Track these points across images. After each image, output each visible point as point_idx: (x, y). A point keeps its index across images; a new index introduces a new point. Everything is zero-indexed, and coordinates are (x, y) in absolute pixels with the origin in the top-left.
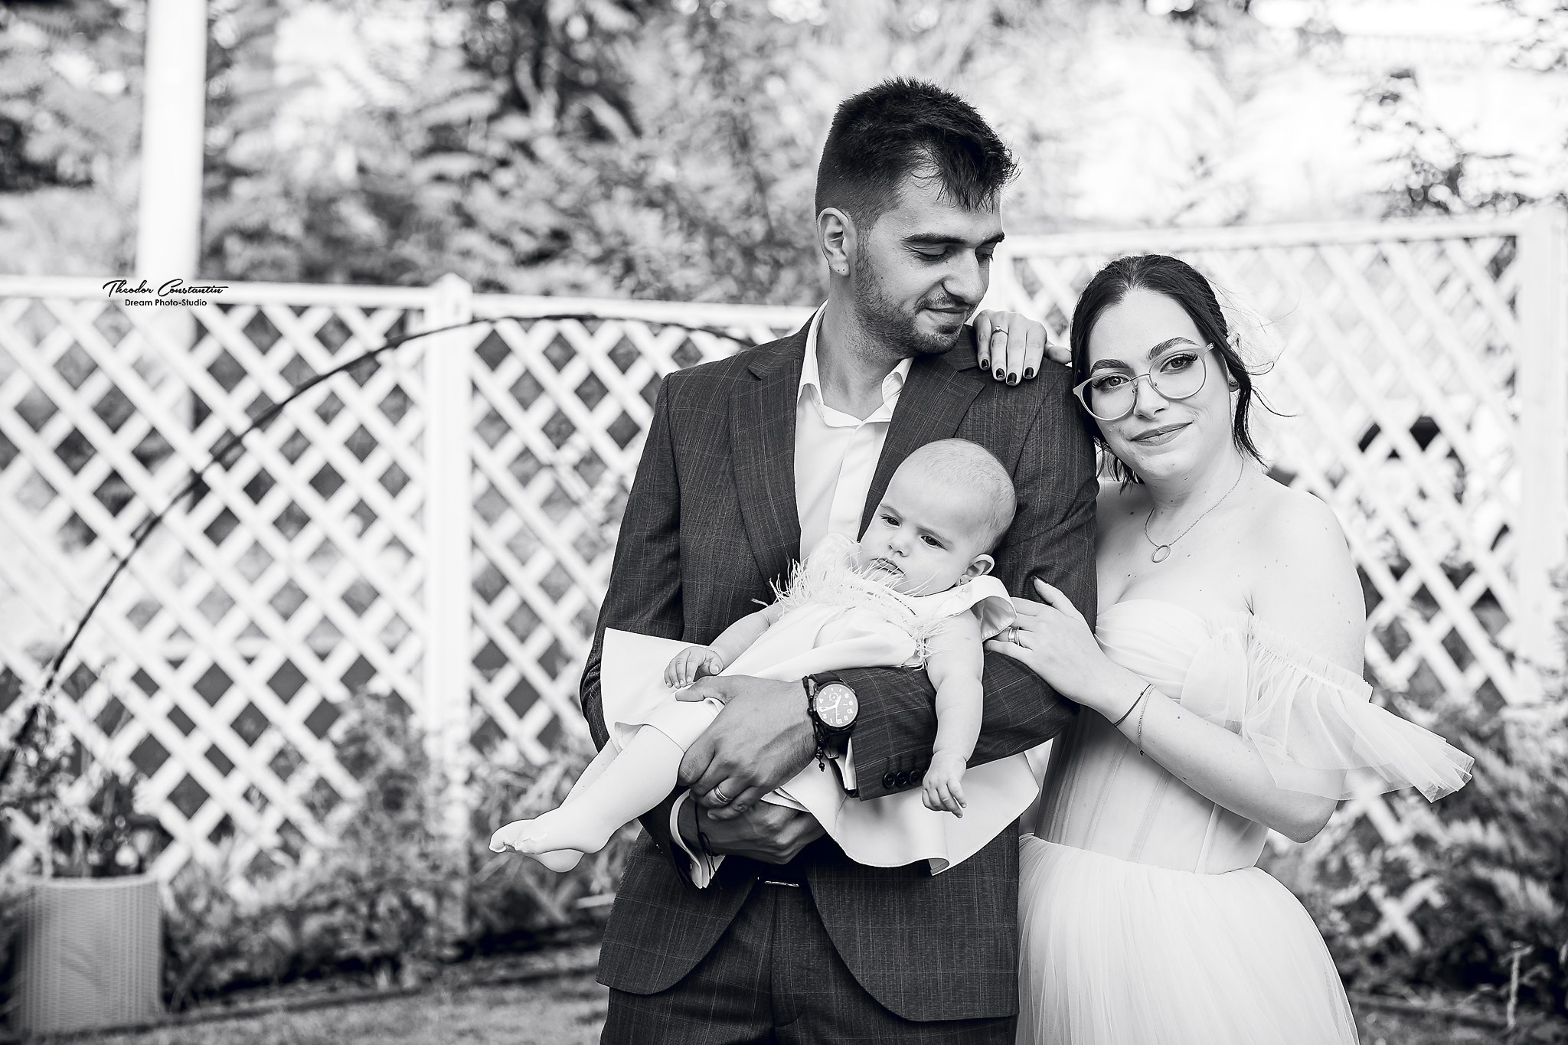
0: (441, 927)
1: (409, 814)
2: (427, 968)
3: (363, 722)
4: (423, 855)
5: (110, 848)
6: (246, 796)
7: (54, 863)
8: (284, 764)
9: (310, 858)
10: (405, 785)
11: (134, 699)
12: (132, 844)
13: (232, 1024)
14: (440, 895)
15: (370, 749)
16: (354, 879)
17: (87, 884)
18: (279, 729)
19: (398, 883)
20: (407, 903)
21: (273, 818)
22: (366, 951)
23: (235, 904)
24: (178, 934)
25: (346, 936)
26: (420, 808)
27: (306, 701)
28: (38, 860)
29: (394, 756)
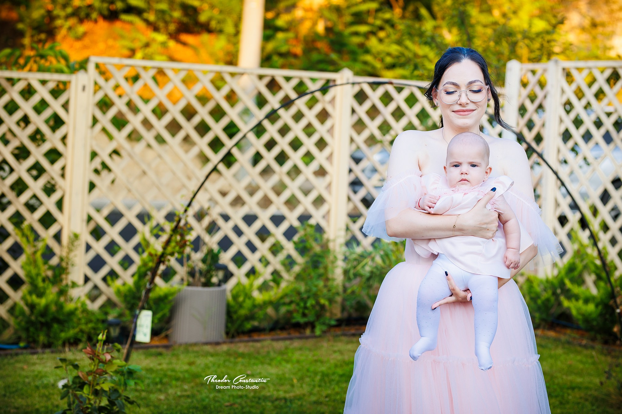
0: (331, 313)
1: (321, 271)
2: (324, 328)
3: (305, 235)
4: (325, 286)
5: (209, 276)
6: (260, 260)
7: (188, 281)
8: (275, 249)
9: (283, 285)
10: (320, 260)
11: (220, 222)
12: (217, 275)
13: (251, 344)
14: (331, 301)
15: (308, 245)
16: (299, 293)
17: (200, 289)
18: (273, 235)
19: (316, 296)
20: (318, 303)
21: (270, 269)
22: (302, 320)
23: (254, 300)
24: (232, 310)
25: (295, 315)
26: (326, 268)
27: (284, 226)
28: (182, 280)
29: (317, 249)
